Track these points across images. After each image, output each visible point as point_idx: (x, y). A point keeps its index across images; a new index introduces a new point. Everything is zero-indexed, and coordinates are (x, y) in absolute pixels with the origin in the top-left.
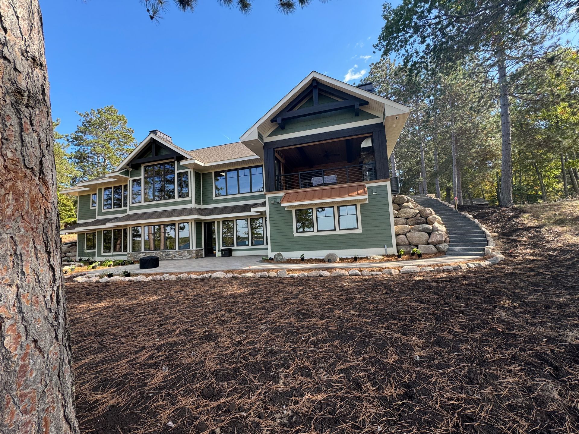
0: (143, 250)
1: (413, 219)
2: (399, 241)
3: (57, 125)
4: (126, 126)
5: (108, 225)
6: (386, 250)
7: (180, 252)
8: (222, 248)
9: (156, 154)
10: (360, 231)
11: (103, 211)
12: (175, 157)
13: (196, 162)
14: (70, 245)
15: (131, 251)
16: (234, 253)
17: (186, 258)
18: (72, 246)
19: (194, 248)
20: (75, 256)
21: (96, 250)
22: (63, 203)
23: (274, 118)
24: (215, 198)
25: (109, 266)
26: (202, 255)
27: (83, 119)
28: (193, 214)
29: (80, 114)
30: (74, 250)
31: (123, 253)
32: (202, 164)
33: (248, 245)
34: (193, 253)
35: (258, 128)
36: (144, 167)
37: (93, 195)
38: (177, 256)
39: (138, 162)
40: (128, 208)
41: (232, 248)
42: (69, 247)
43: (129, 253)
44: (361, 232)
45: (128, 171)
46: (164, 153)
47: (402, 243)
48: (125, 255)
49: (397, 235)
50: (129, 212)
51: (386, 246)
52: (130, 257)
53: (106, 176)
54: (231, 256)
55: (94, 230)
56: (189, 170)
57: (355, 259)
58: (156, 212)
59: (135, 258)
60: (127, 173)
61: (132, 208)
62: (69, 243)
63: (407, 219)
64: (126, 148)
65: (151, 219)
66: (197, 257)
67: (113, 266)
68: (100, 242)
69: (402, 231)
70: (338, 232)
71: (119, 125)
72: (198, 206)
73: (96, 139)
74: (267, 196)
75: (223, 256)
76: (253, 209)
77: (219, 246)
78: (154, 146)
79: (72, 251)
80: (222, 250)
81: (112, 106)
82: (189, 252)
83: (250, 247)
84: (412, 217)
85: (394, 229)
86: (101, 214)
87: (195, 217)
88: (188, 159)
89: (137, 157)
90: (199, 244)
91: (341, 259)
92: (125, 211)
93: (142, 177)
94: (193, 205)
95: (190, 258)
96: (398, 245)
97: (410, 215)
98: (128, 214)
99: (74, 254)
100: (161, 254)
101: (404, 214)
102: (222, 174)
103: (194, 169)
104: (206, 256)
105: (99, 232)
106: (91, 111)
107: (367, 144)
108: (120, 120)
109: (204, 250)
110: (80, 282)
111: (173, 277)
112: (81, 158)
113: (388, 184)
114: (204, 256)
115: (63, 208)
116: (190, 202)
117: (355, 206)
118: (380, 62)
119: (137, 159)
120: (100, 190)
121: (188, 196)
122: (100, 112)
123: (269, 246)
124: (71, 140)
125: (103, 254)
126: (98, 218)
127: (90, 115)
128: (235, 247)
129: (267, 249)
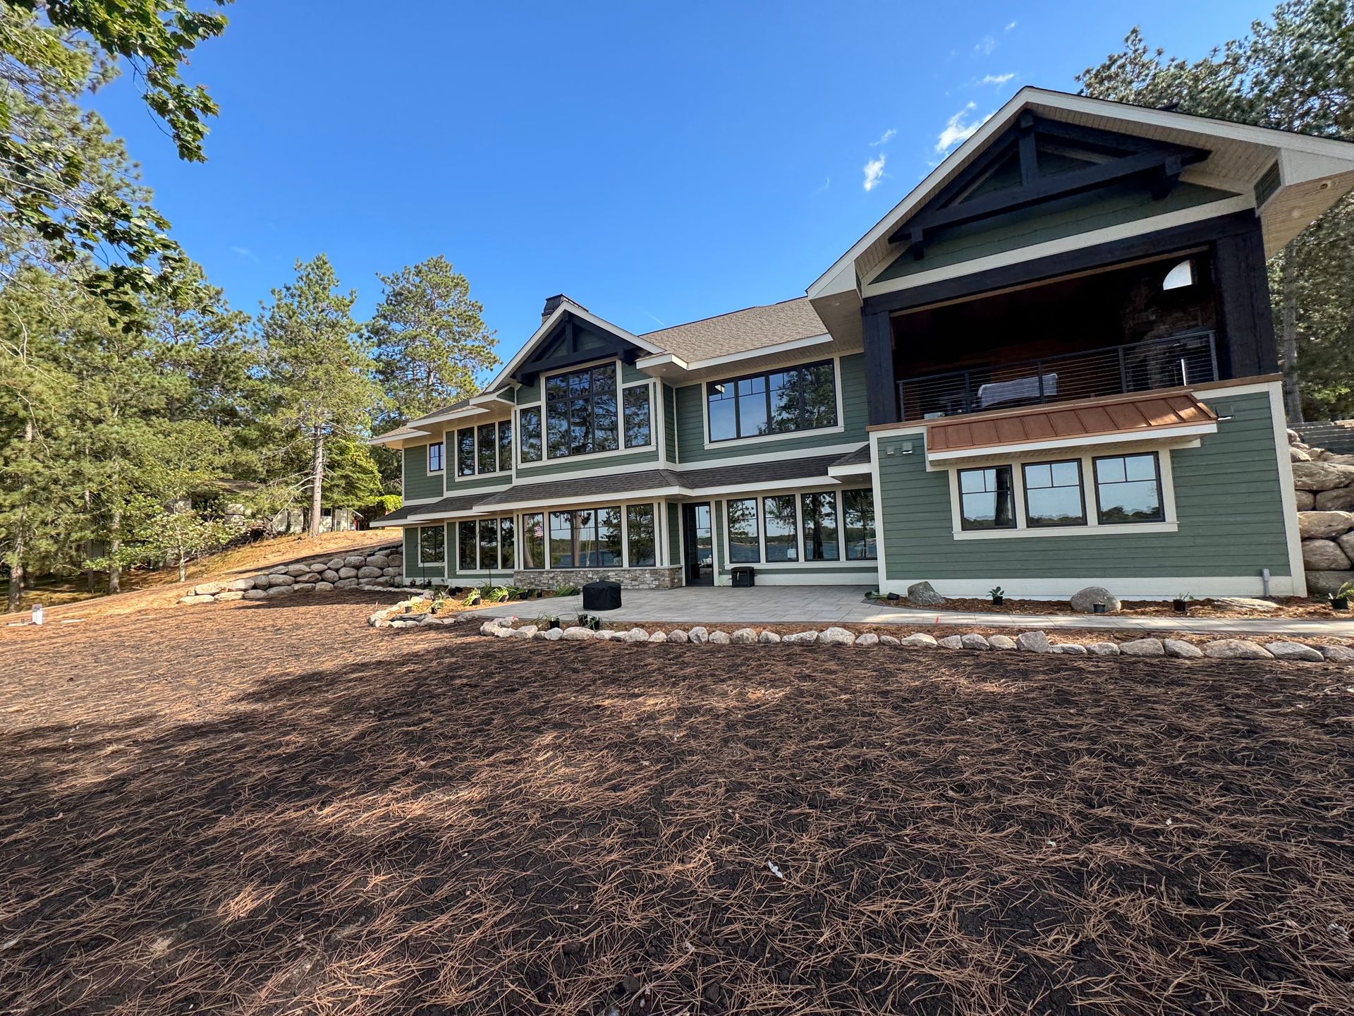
0: (547, 567)
1: (1341, 491)
2: (1313, 559)
3: (351, 302)
4: (468, 298)
5: (477, 510)
6: (1265, 583)
7: (633, 574)
8: (729, 566)
9: (575, 349)
10: (1170, 524)
11: (458, 479)
12: (621, 352)
13: (675, 360)
14: (388, 551)
15: (522, 568)
16: (759, 579)
17: (646, 586)
18: (391, 553)
19: (666, 564)
20: (401, 575)
21: (445, 564)
22: (360, 466)
23: (899, 230)
24: (708, 446)
25: (502, 600)
26: (680, 580)
27: (388, 290)
28: (668, 484)
29: (383, 280)
30: (397, 563)
31: (500, 571)
32: (684, 365)
33: (797, 560)
34: (663, 575)
35: (857, 261)
36: (548, 379)
37: (431, 445)
38: (625, 581)
39: (534, 370)
40: (513, 472)
41: (756, 566)
42: (387, 556)
43: (518, 573)
44: (1174, 528)
45: (512, 390)
46: (590, 344)
47: (1324, 565)
48: (510, 576)
49: (1306, 538)
50: (517, 482)
51: (1266, 572)
52: (521, 581)
53: (472, 402)
54: (752, 585)
55: (442, 520)
56: (650, 381)
57: (1179, 607)
58: (576, 481)
59: (532, 583)
60: (509, 395)
61: (521, 474)
62: (386, 548)
63: (1315, 493)
64: (469, 346)
65: (570, 496)
66: (674, 586)
67: (509, 600)
68: (452, 545)
69: (1323, 529)
70: (1093, 528)
71: (455, 295)
72: (671, 466)
73: (411, 331)
74: (874, 437)
75: (736, 584)
76: (834, 471)
77: (720, 561)
78: (569, 331)
79: (393, 564)
80: (734, 571)
81: (441, 257)
82: (654, 572)
83: (802, 564)
84: (1336, 487)
85: (1294, 520)
86: (453, 486)
87: (675, 490)
88: (650, 354)
89: (533, 358)
90: (674, 558)
91: (1126, 604)
92: (508, 479)
93: (542, 403)
94: (661, 464)
95: (658, 588)
96: (1308, 567)
97: (1332, 480)
98: (513, 485)
99: (397, 570)
100: (590, 576)
101: (1304, 479)
102: (718, 387)
103: (662, 378)
104: (689, 584)
105: (451, 525)
106: (403, 270)
107: (1179, 278)
108: (457, 284)
109: (684, 569)
110: (501, 635)
111: (720, 637)
112: (388, 372)
113: (1275, 390)
114: (684, 584)
115: (361, 476)
116: (653, 456)
117: (1151, 457)
118: (1109, 67)
119: (533, 362)
120: (450, 434)
121: (648, 443)
122: (420, 272)
123: (881, 563)
124: (367, 334)
125: (459, 572)
126: (448, 494)
127: (401, 279)
128: (763, 565)
129: (875, 570)
